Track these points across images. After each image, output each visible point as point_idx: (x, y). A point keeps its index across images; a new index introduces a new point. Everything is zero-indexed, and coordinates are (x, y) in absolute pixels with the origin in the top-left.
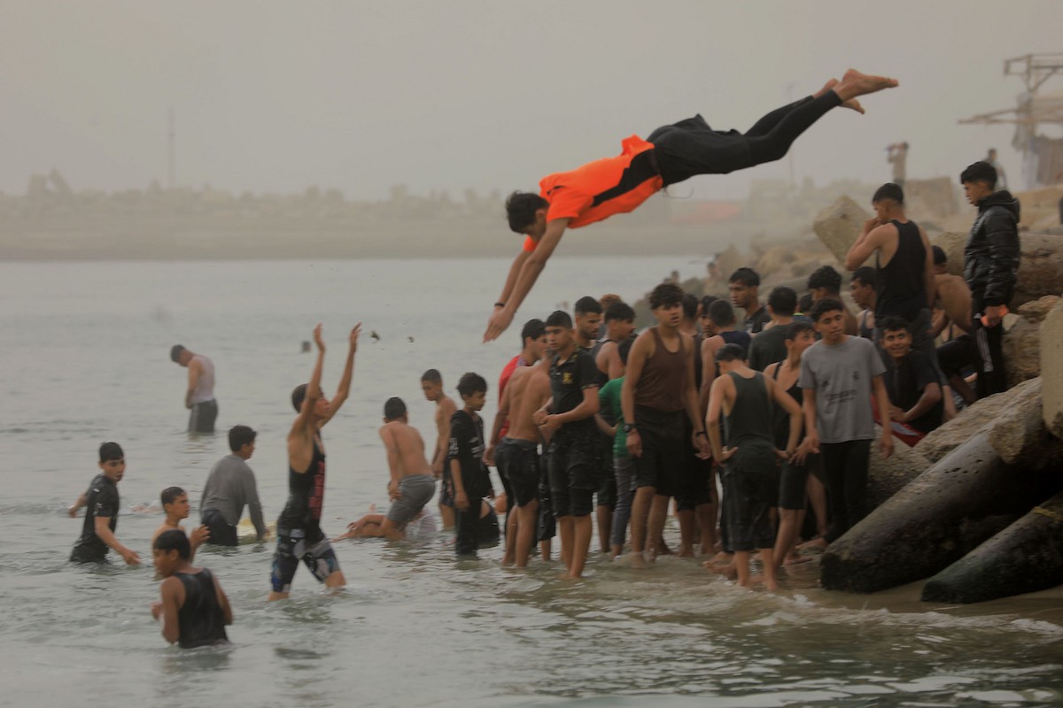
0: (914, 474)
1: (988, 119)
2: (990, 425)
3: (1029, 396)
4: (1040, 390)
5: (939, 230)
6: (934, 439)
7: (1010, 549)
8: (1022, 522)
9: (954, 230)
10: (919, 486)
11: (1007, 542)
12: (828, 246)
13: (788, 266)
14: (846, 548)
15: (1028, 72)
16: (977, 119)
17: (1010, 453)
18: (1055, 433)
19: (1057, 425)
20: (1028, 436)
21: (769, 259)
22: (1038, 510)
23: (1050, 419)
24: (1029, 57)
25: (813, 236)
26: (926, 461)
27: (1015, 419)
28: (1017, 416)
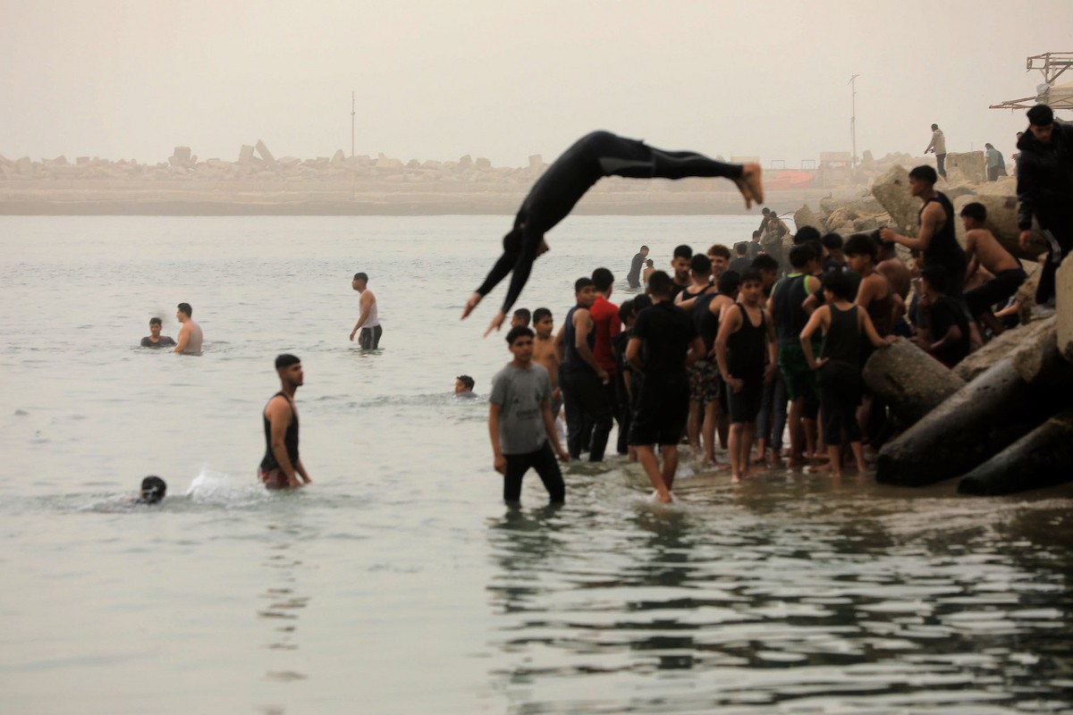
0: (951, 392)
1: (1014, 105)
2: (1014, 352)
3: (1046, 328)
4: (1055, 323)
5: (973, 194)
6: (968, 363)
7: (1030, 451)
8: (1039, 430)
9: (986, 194)
10: (956, 400)
11: (1027, 446)
12: (884, 206)
13: (850, 222)
14: (897, 451)
15: (1046, 67)
16: (1004, 105)
17: (1030, 372)
18: (1067, 358)
19: (1068, 351)
20: (1045, 361)
21: (836, 217)
22: (1053, 421)
23: (1062, 346)
24: (1048, 54)
25: (872, 197)
26: (961, 380)
27: (1034, 347)
28: (1036, 345)
